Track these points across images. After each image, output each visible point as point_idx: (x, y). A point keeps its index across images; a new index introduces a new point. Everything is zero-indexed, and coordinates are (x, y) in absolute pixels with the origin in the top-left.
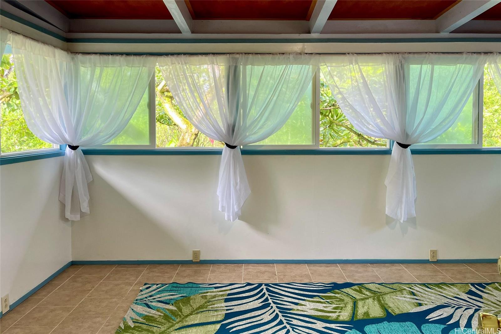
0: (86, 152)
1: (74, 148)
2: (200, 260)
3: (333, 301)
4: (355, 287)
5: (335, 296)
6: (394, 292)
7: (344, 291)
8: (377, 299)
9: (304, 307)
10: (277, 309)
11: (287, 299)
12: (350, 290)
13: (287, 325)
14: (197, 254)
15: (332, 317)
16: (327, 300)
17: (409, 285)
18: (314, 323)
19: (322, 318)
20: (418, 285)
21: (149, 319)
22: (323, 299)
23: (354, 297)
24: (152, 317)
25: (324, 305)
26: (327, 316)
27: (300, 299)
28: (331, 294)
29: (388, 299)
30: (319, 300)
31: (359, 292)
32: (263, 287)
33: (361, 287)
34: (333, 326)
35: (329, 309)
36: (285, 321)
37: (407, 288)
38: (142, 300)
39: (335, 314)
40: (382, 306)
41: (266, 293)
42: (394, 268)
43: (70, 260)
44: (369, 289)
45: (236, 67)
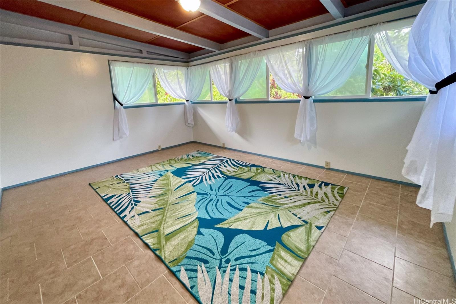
0: (193, 103)
2: (225, 147)
3: (240, 169)
4: (259, 168)
5: (244, 168)
6: (272, 174)
7: (252, 168)
8: (258, 174)
9: (226, 168)
10: (216, 166)
11: (226, 165)
12: (255, 168)
13: (208, 171)
14: (224, 144)
15: (227, 174)
16: (238, 169)
17: (287, 173)
18: (217, 173)
19: (223, 173)
20: (291, 175)
21: (182, 159)
22: (238, 168)
23: (250, 171)
24: (183, 159)
25: (234, 169)
26: (226, 173)
27: (230, 166)
28: (245, 168)
29: (263, 175)
30: (236, 168)
31: (257, 170)
32: (227, 160)
33: (262, 169)
34: (220, 175)
35: (232, 171)
36: (211, 170)
37: (282, 174)
38: (189, 154)
39: (230, 173)
40: (254, 176)
41: (224, 161)
42: (299, 166)
43: (192, 140)
44: (263, 170)
45: (232, 63)
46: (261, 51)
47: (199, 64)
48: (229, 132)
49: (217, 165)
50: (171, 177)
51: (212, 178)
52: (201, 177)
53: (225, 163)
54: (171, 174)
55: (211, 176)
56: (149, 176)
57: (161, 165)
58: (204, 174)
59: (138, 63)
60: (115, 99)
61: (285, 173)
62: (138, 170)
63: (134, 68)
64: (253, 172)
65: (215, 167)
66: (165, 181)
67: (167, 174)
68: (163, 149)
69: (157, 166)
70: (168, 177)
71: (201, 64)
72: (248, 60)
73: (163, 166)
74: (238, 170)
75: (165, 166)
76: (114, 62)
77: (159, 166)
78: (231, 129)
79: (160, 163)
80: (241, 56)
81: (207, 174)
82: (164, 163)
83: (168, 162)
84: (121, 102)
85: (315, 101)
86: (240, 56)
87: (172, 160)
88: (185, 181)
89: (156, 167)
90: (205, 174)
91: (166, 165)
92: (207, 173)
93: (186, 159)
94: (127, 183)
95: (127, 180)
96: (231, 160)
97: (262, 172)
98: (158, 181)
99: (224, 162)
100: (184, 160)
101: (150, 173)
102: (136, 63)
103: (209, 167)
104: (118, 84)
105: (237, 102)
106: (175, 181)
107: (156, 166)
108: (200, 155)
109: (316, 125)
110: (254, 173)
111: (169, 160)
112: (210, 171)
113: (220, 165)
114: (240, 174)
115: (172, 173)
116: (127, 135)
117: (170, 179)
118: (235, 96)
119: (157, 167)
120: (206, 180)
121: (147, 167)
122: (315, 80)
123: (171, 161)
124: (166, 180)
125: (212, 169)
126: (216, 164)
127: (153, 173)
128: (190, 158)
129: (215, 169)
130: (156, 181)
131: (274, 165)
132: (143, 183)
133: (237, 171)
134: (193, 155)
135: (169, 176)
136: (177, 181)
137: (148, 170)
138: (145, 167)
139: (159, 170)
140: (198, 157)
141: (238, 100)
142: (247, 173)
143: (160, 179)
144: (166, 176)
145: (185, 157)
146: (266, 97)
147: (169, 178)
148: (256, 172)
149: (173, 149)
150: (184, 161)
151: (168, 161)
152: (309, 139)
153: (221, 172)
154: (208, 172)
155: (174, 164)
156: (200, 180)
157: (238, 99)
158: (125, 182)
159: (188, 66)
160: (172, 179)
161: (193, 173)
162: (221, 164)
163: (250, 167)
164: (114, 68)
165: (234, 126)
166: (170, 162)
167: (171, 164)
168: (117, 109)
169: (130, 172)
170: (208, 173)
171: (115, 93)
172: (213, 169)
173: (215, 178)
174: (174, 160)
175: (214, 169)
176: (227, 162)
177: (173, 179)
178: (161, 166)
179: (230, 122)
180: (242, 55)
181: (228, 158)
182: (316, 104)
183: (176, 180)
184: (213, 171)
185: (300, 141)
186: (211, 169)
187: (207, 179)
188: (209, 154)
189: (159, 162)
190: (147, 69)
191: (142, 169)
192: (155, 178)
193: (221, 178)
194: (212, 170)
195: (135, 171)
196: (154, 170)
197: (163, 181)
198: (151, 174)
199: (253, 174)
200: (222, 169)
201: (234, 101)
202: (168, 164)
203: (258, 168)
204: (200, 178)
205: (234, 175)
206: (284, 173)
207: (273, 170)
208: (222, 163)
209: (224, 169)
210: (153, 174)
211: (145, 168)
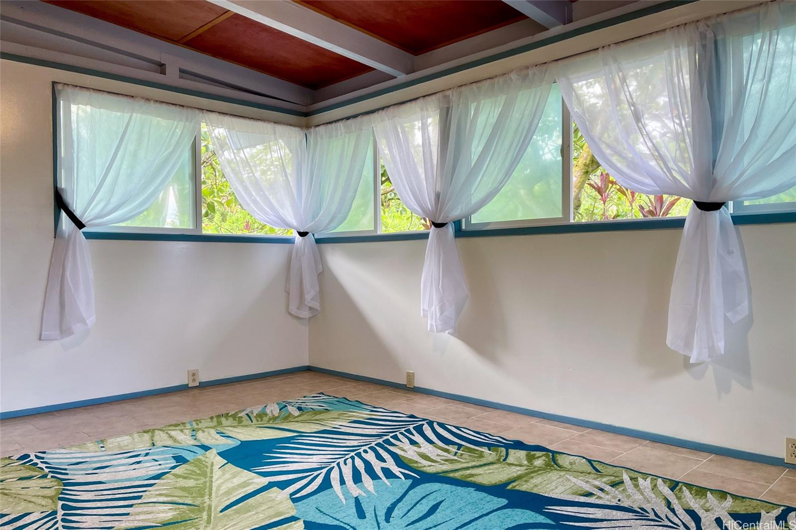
0: (318, 241)
1: (303, 234)
2: (414, 387)
3: (466, 455)
4: (538, 454)
5: (482, 452)
6: (590, 473)
7: (512, 451)
8: (532, 472)
9: (415, 448)
10: (380, 441)
11: (417, 438)
12: (522, 454)
13: (353, 454)
14: (410, 376)
15: (420, 465)
16: (460, 452)
17: (645, 475)
18: (385, 461)
19: (406, 461)
20: (660, 480)
21: (261, 415)
22: (458, 449)
23: (505, 460)
24: (266, 415)
25: (446, 454)
26: (417, 462)
27: (430, 442)
28: (485, 450)
29: (554, 475)
30: (453, 449)
31: (530, 459)
32: (420, 423)
33: (547, 456)
34: (396, 470)
35: (438, 459)
36: (361, 451)
37: (626, 477)
38: (289, 403)
39: (430, 463)
40: (519, 478)
41: (411, 427)
42: (685, 454)
43: (307, 363)
44: (554, 460)
45: (448, 109)
46: (546, 65)
47: (342, 119)
48: (432, 330)
49: (385, 438)
50: (216, 468)
51: (365, 477)
52: (324, 471)
53: (414, 432)
54: (219, 458)
55: (362, 471)
56: (139, 462)
57: (187, 431)
58: (334, 464)
59: (148, 100)
60: (60, 203)
61: (636, 474)
62: (102, 441)
63: (134, 115)
64: (516, 465)
65: (378, 445)
66: (192, 478)
67: (203, 459)
68: (203, 386)
69: (173, 433)
70: (207, 467)
71: (348, 118)
72: (502, 99)
73: (194, 433)
74: (462, 455)
75: (200, 435)
76: (69, 90)
77: (179, 432)
78: (439, 322)
79: (183, 424)
80: (479, 84)
81: (346, 464)
82: (197, 424)
83: (215, 423)
84: (78, 214)
85: (738, 220)
86: (474, 86)
87: (227, 416)
88: (266, 481)
89: (167, 433)
90: (338, 464)
91: (203, 431)
92: (345, 461)
93: (277, 415)
94: (53, 479)
95: (55, 470)
96: (435, 425)
97: (547, 465)
98: (167, 478)
99: (408, 431)
100: (270, 419)
101: (144, 453)
102: (142, 102)
103: (355, 443)
104: (75, 160)
105: (460, 233)
106: (227, 480)
107: (169, 432)
108: (326, 406)
109: (745, 304)
110: (518, 468)
111: (218, 416)
112: (359, 455)
113: (396, 437)
114: (468, 468)
115: (221, 454)
116: (86, 324)
117: (212, 473)
118: (456, 213)
119: (171, 437)
120: (342, 482)
121: (136, 435)
122: (738, 147)
123: (223, 420)
124: (199, 475)
125: (366, 448)
126: (379, 436)
127: (153, 454)
128: (290, 413)
129: (377, 448)
130: (158, 477)
131: (590, 446)
132: (109, 482)
133: (456, 458)
134: (303, 406)
135: (209, 465)
136: (237, 481)
137: (141, 443)
138: (131, 435)
139: (177, 445)
140: (320, 412)
141: (463, 227)
142: (495, 466)
143: (176, 471)
144: (199, 463)
145: (273, 409)
146: (559, 215)
147: (209, 470)
148: (525, 465)
149: (238, 386)
150: (268, 422)
151: (215, 419)
152: (723, 353)
153: (399, 461)
154: (352, 458)
155: (231, 428)
156: (319, 480)
157: (464, 220)
158: (49, 477)
159: (308, 127)
160: (217, 473)
161: (297, 458)
162: (400, 436)
163: (503, 449)
164: (70, 106)
165: (450, 311)
166: (220, 423)
167: (220, 429)
168: (62, 237)
169: (72, 446)
170: (349, 461)
171: (63, 184)
172: (368, 450)
173: (374, 476)
174: (234, 416)
175: (372, 448)
176: (419, 430)
177: (223, 475)
178: (185, 434)
179: (434, 297)
180: (484, 83)
181: (424, 420)
182: (745, 229)
183: (234, 476)
184: (370, 457)
185: (687, 358)
186: (363, 448)
187: (345, 479)
188: (359, 404)
189: (183, 420)
190: (176, 123)
191: (118, 439)
192: (160, 467)
193: (399, 478)
194: (365, 451)
195: (91, 446)
196: (158, 444)
197: (185, 478)
198: (147, 454)
199: (514, 472)
200: (403, 450)
201: (450, 230)
202: (213, 428)
203: (533, 453)
204: (322, 476)
205: (447, 472)
206: (634, 475)
207: (589, 461)
208: (401, 433)
209: (409, 452)
210: (155, 457)
211: (128, 437)
